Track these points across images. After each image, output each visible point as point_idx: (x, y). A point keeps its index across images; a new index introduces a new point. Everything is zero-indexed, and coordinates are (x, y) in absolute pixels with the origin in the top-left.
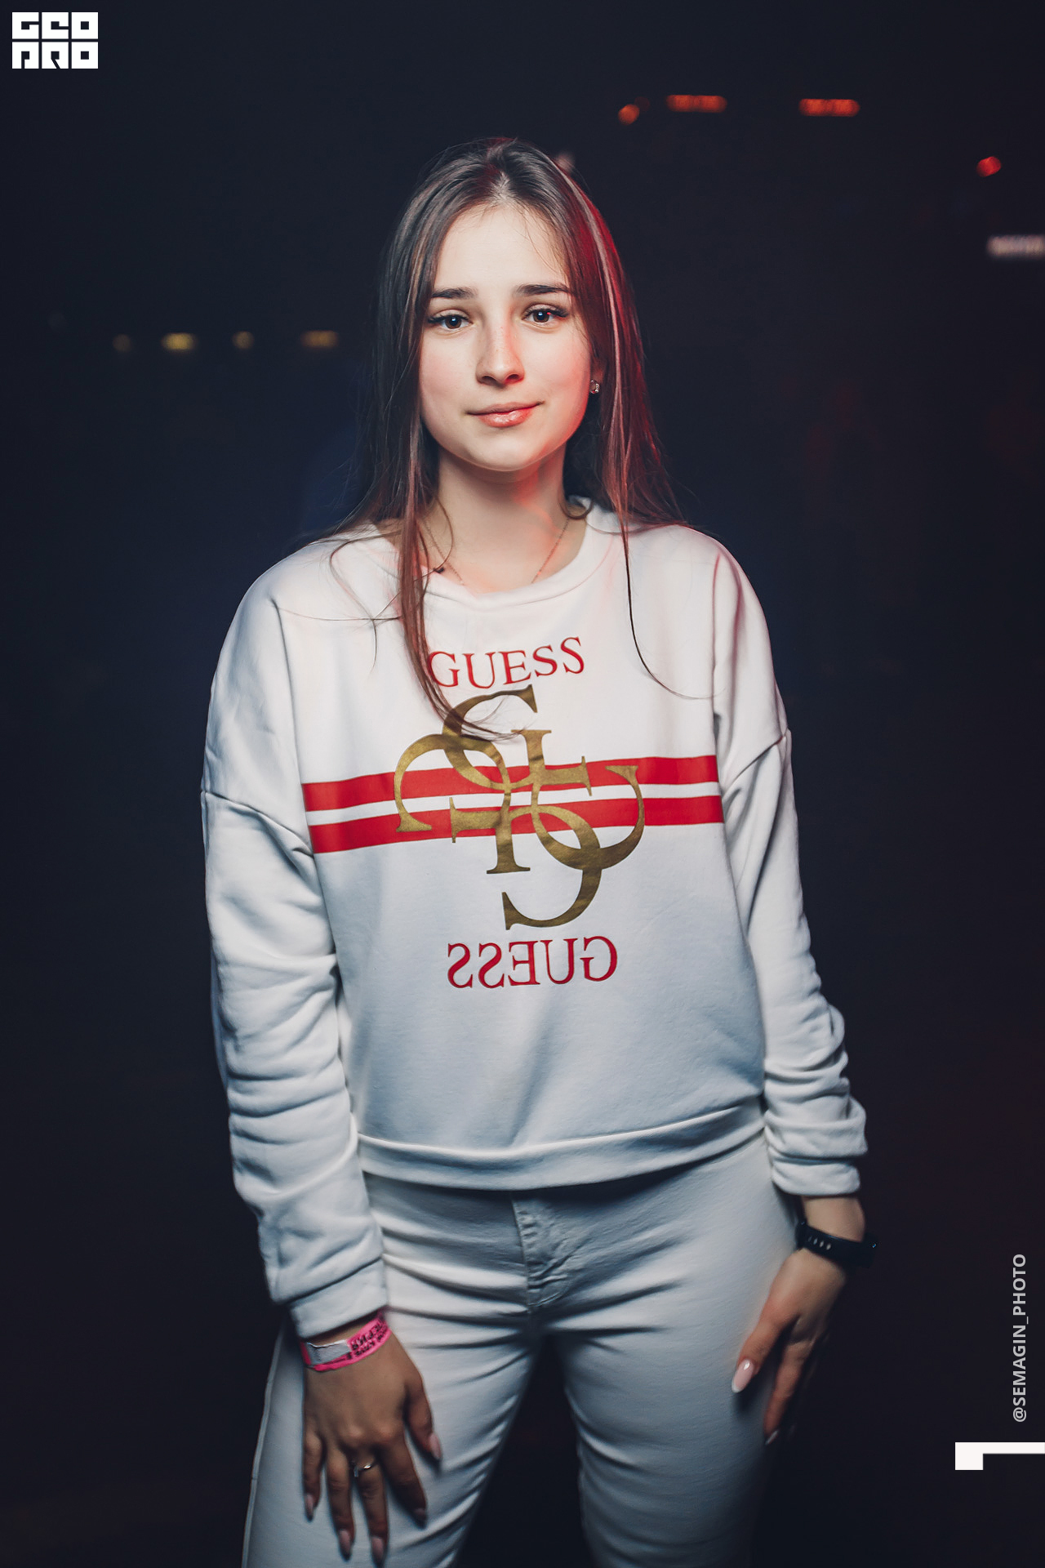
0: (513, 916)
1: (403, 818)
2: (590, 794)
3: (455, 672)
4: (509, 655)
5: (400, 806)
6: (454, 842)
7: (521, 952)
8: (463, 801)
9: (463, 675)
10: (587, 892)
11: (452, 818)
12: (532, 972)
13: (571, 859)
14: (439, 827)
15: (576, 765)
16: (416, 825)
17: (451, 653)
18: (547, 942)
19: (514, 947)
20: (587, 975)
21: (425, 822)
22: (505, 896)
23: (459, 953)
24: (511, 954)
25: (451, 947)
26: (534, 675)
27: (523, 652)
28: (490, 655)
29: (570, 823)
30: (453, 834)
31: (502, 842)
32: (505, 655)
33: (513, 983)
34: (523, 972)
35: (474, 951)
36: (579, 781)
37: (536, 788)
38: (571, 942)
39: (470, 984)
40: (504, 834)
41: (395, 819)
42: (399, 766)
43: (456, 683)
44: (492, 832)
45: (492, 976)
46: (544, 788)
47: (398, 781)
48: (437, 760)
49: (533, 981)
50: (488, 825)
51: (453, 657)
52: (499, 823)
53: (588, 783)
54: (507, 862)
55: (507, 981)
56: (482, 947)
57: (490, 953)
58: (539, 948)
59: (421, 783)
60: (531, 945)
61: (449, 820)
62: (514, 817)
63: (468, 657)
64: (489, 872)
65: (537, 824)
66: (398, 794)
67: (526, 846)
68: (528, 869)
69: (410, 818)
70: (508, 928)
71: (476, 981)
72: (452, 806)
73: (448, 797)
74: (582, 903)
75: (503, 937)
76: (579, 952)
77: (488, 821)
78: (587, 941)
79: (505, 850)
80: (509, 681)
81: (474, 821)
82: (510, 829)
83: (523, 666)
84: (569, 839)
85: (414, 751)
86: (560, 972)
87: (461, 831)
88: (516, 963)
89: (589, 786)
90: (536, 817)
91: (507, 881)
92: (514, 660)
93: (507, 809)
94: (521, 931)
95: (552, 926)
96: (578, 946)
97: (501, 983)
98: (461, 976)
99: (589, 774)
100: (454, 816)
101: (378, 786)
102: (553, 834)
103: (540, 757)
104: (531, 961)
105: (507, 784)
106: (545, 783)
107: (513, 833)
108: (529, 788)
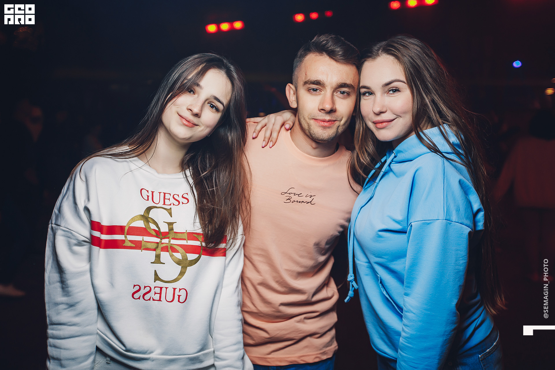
0: (157, 278)
1: (126, 241)
2: (187, 243)
3: (148, 196)
4: (166, 194)
5: (126, 237)
6: (142, 251)
7: (158, 290)
8: (147, 239)
9: (150, 198)
10: (182, 274)
11: (142, 244)
12: (160, 297)
13: (179, 263)
14: (137, 245)
15: (184, 233)
16: (130, 244)
17: (147, 190)
18: (166, 288)
19: (156, 288)
20: (179, 301)
21: (133, 244)
22: (155, 271)
23: (137, 288)
24: (154, 290)
25: (135, 286)
26: (172, 204)
27: (170, 194)
28: (160, 193)
29: (179, 251)
30: (142, 249)
31: (157, 254)
32: (165, 194)
33: (153, 300)
34: (157, 297)
35: (142, 288)
36: (184, 238)
37: (170, 238)
38: (174, 289)
39: (139, 298)
40: (158, 251)
41: (123, 241)
42: (127, 224)
43: (148, 200)
44: (155, 250)
45: (147, 297)
46: (173, 239)
47: (126, 229)
48: (140, 224)
49: (160, 300)
50: (154, 247)
51: (148, 191)
52: (157, 247)
53: (187, 239)
54: (158, 260)
55: (151, 299)
56: (145, 287)
57: (148, 289)
58: (164, 290)
59: (134, 231)
60: (161, 288)
61: (141, 244)
62: (162, 246)
63: (153, 192)
64: (151, 263)
65: (170, 250)
66: (125, 234)
67: (165, 256)
68: (164, 264)
69: (128, 242)
70: (155, 282)
71: (141, 298)
72: (143, 240)
73: (142, 237)
74: (180, 277)
75: (153, 284)
76: (177, 293)
77: (153, 246)
78: (180, 290)
79: (158, 257)
80: (164, 204)
81: (149, 246)
82: (160, 250)
83: (169, 199)
84: (178, 256)
85: (133, 220)
86: (170, 298)
87: (144, 248)
88: (155, 293)
89: (187, 240)
90: (169, 247)
91: (157, 266)
92: (167, 196)
93: (161, 243)
94: (159, 283)
95: (169, 283)
96: (177, 291)
97: (150, 299)
98: (136, 296)
99: (187, 236)
100: (143, 243)
101: (120, 230)
102: (173, 253)
103: (172, 229)
104: (160, 294)
105: (161, 236)
106: (173, 237)
107: (161, 251)
108: (168, 238)
